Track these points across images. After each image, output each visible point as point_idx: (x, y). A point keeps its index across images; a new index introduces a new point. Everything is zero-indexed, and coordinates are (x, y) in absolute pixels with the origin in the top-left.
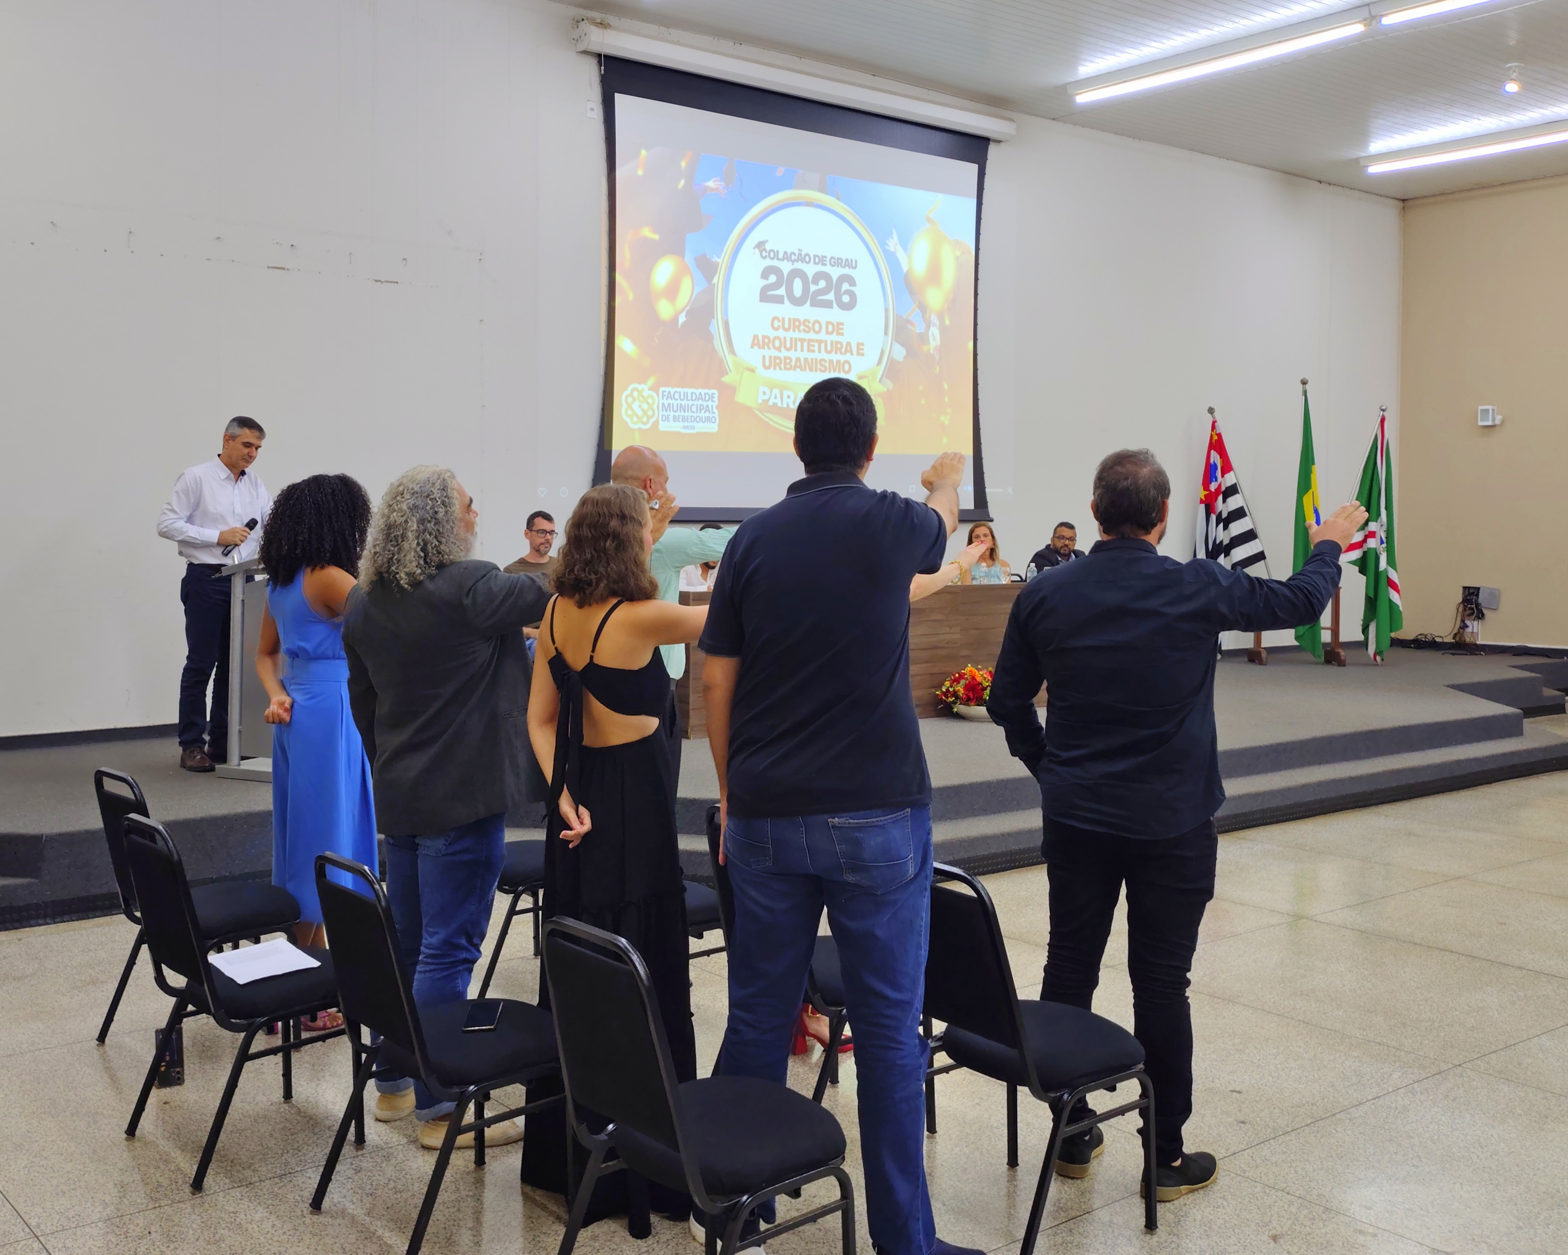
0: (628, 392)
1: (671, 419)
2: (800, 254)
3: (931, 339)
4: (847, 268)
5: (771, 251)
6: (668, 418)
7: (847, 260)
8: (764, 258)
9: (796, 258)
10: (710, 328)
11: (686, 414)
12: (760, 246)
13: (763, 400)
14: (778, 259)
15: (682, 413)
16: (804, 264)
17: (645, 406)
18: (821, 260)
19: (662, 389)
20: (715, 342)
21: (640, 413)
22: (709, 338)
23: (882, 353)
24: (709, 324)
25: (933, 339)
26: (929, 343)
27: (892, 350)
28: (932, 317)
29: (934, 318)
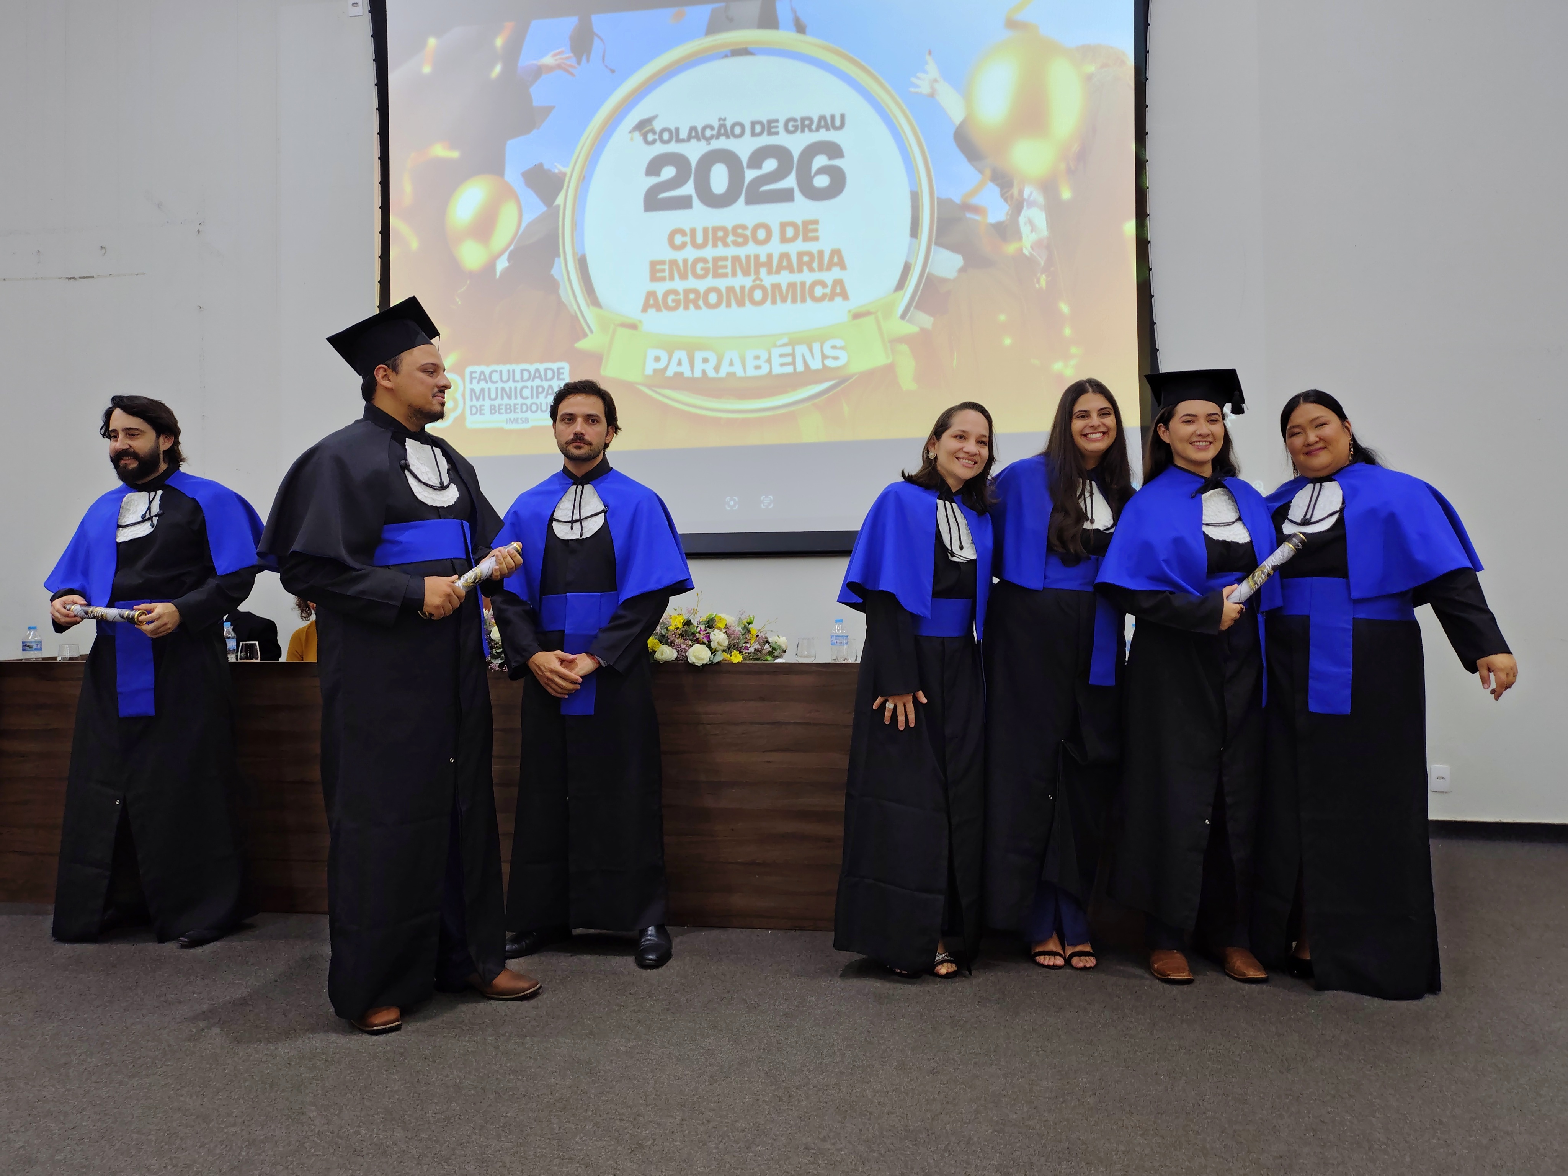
1: (487, 410)
2: (722, 126)
3: (1025, 229)
4: (822, 130)
5: (663, 131)
6: (481, 410)
7: (822, 118)
8: (651, 143)
9: (715, 132)
10: (554, 272)
11: (512, 402)
12: (643, 126)
13: (655, 371)
15: (506, 401)
19: (469, 370)
20: (561, 292)
22: (553, 286)
23: (907, 269)
24: (551, 265)
25: (1028, 228)
26: (1020, 238)
27: (930, 261)
28: (1027, 192)
29: (1031, 192)
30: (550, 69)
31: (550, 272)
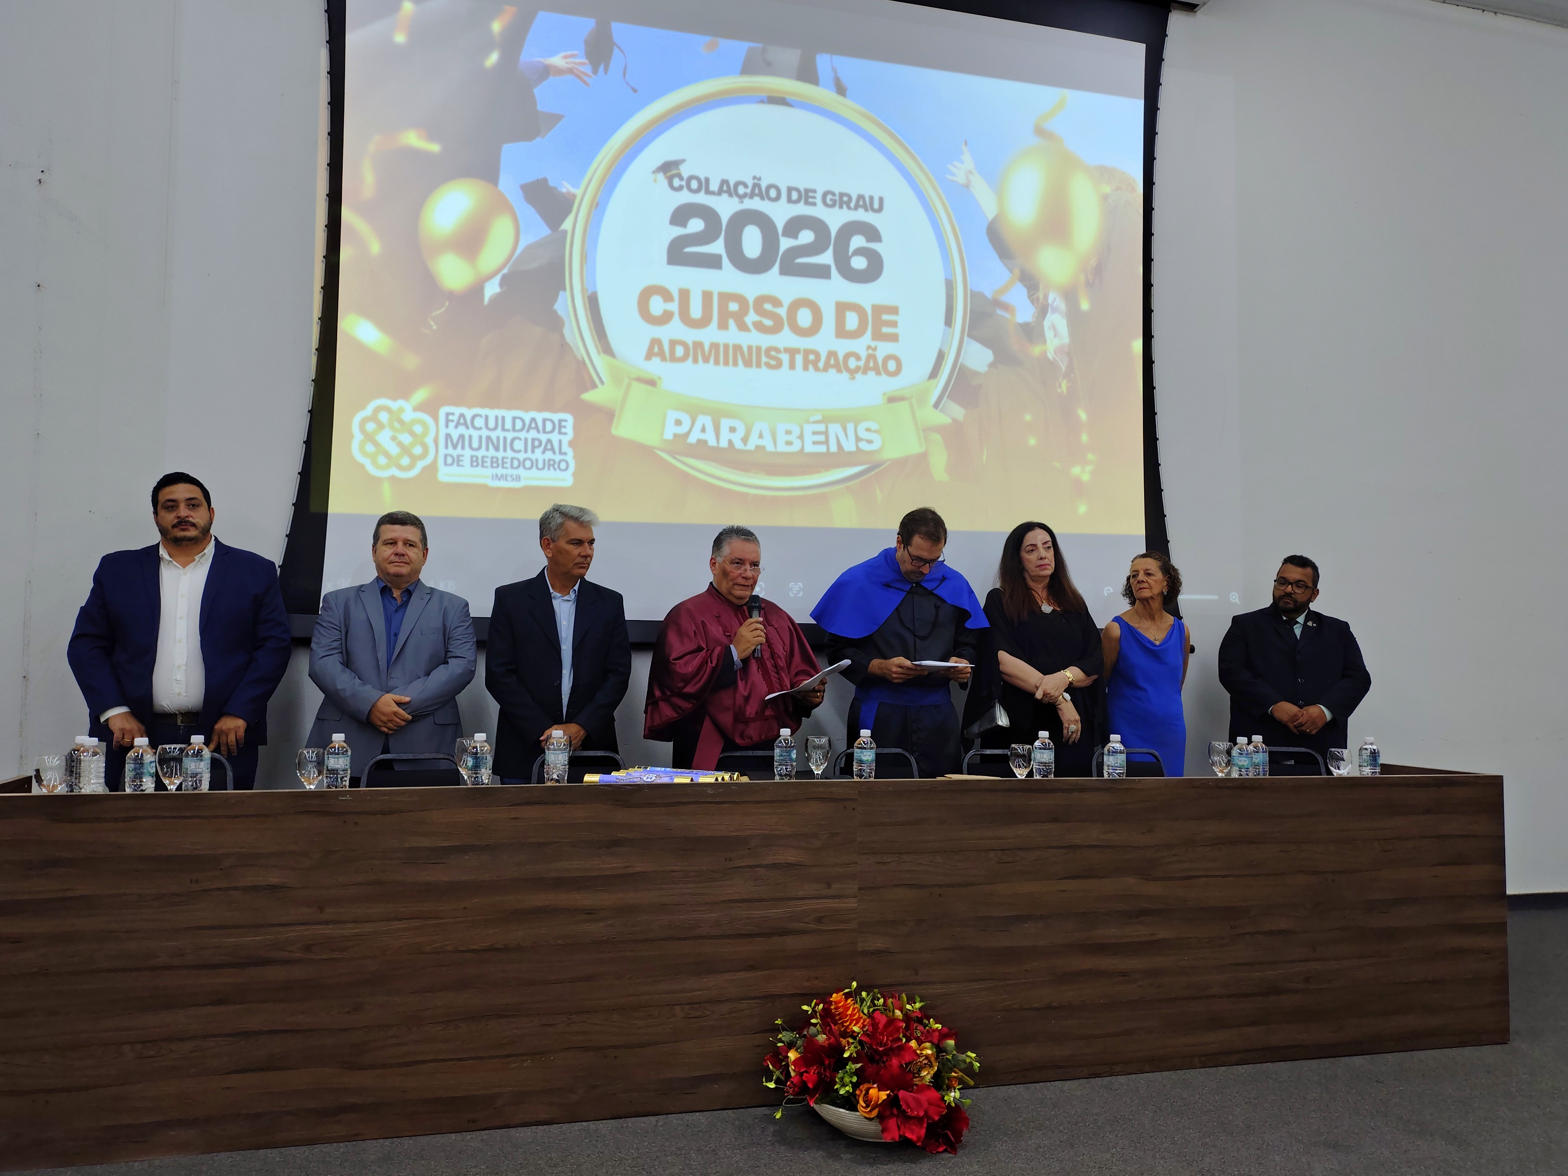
0: (368, 411)
1: (466, 461)
2: (756, 186)
3: (1049, 334)
4: (861, 211)
5: (691, 178)
6: (458, 461)
7: (861, 197)
8: (680, 188)
9: (748, 191)
10: (558, 307)
11: (500, 454)
12: (669, 169)
13: (675, 435)
14: (708, 192)
15: (492, 452)
16: (767, 202)
17: (406, 439)
18: (806, 196)
19: (443, 411)
20: (566, 332)
21: (394, 450)
22: (556, 323)
23: (941, 357)
24: (555, 299)
25: (1053, 334)
26: (1045, 342)
27: (963, 352)
28: (1052, 297)
29: (1055, 299)
30: (559, 71)
31: (553, 305)
